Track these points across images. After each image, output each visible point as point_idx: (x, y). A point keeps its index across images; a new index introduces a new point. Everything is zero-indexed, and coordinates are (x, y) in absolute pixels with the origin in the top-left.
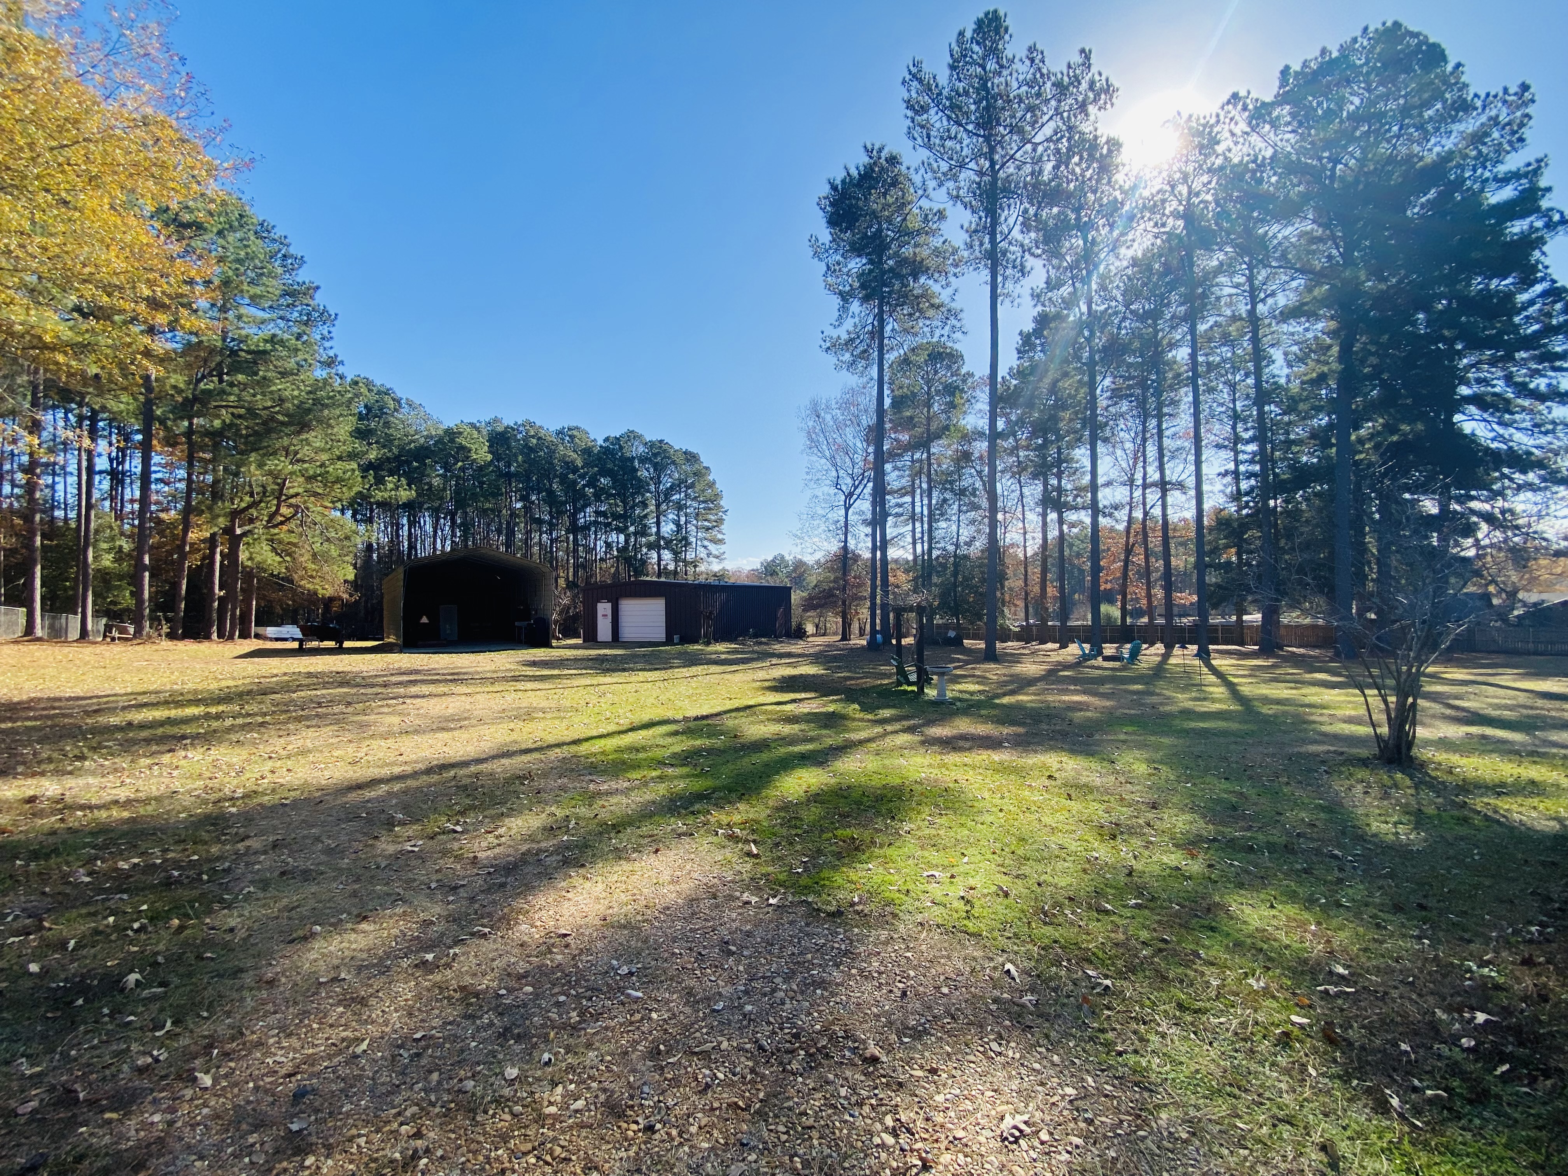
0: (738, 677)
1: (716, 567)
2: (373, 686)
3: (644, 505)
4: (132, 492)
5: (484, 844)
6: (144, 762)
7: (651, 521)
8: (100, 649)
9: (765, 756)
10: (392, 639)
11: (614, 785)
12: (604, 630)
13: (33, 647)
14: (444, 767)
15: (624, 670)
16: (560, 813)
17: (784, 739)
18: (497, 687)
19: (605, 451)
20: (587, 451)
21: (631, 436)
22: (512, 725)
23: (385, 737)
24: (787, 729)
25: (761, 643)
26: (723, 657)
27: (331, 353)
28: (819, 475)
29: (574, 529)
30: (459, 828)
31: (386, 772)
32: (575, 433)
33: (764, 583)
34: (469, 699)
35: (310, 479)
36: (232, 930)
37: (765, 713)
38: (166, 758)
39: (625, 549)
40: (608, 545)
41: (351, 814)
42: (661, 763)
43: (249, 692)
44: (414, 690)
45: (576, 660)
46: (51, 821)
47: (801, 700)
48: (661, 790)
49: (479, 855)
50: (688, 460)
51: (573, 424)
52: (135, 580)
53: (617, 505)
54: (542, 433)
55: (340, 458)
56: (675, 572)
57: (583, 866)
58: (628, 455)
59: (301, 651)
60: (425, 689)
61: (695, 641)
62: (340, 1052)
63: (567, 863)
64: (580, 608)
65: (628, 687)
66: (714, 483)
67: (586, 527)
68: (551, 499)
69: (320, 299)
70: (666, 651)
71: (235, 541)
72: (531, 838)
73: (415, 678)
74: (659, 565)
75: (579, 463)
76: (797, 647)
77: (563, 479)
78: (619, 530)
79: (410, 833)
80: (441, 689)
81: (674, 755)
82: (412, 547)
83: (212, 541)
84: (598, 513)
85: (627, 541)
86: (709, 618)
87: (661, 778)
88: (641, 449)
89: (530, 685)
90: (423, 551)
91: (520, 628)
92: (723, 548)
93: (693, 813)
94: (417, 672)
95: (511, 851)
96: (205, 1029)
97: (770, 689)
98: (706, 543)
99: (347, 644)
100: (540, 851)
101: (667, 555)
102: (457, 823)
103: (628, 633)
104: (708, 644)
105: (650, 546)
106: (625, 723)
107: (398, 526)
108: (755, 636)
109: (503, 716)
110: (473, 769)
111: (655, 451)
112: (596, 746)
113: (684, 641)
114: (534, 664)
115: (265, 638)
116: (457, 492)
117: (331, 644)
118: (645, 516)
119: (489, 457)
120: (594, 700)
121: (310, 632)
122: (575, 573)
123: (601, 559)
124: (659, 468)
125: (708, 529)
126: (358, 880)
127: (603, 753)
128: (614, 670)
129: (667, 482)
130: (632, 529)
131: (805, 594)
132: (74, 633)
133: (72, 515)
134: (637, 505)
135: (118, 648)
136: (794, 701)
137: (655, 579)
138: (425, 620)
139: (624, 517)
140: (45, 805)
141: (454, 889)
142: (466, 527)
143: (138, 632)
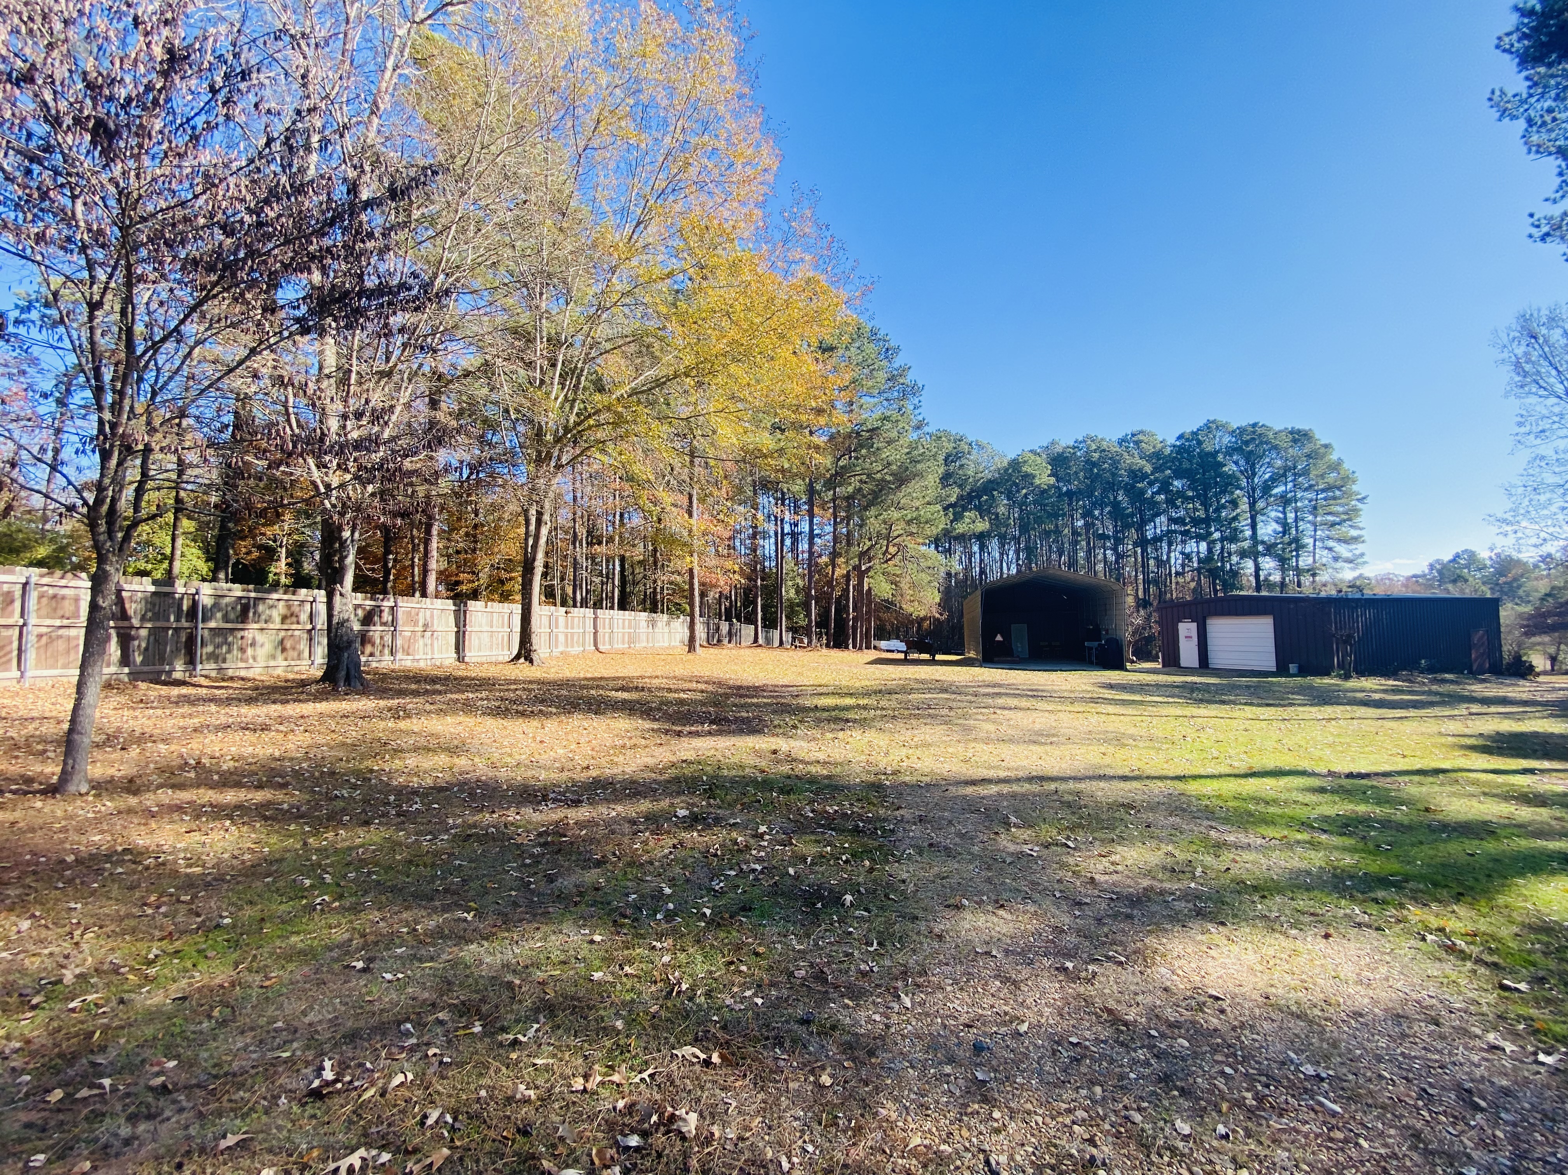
0: (1408, 727)
1: (1348, 574)
2: (966, 694)
3: (1234, 504)
4: (804, 546)
5: (1100, 867)
6: (829, 735)
7: (1244, 523)
8: (791, 653)
9: (1491, 846)
10: (972, 655)
11: (1243, 839)
12: (1188, 653)
13: (759, 650)
14: (1042, 779)
15: (1223, 702)
16: (1181, 856)
17: (1520, 826)
18: (1077, 707)
19: (1180, 450)
20: (1157, 455)
21: (1210, 427)
22: (1103, 750)
23: (987, 741)
24: (1525, 813)
25: (1444, 681)
26: (1377, 696)
27: (920, 418)
28: (1545, 424)
29: (1142, 542)
30: (1070, 843)
31: (991, 774)
32: (1141, 437)
33: (1438, 593)
34: (1053, 717)
35: (909, 523)
36: (904, 881)
37: (1475, 783)
38: (841, 734)
39: (1209, 558)
40: (1187, 556)
41: (971, 806)
42: (1305, 825)
43: (880, 691)
44: (1000, 701)
45: (1158, 686)
46: (785, 769)
47: (1542, 771)
48: (1315, 860)
49: (1097, 877)
50: (1295, 441)
51: (1136, 429)
52: (806, 606)
53: (1195, 509)
54: (1104, 445)
55: (929, 503)
56: (1283, 585)
57: (1223, 924)
58: (1209, 449)
59: (906, 661)
60: (1012, 702)
61: (1325, 672)
62: (1004, 1024)
63: (1200, 914)
64: (1156, 629)
65: (1234, 723)
66: (1340, 462)
67: (1157, 539)
68: (1117, 513)
69: (910, 378)
70: (1279, 684)
71: (861, 575)
72: (1149, 873)
73: (999, 691)
74: (1257, 576)
75: (1148, 468)
76: (1521, 689)
77: (1130, 490)
78: (1200, 538)
79: (1025, 836)
80: (1024, 703)
81: (1325, 819)
82: (982, 572)
83: (847, 576)
84: (1172, 520)
85: (1210, 550)
86: (1346, 642)
87: (1313, 845)
88: (1226, 439)
89: (1111, 709)
90: (993, 576)
91: (1090, 648)
92: (1360, 548)
93: (1376, 901)
94: (1000, 686)
95: (1129, 881)
96: (900, 958)
97: (1473, 748)
98: (1331, 543)
99: (938, 657)
100: (1162, 893)
101: (1268, 564)
102: (1068, 838)
103: (1219, 658)
104: (1347, 677)
105: (1243, 554)
106: (1243, 768)
107: (971, 555)
108: (1431, 670)
109: (1090, 738)
110: (1071, 785)
111: (1246, 438)
112: (1209, 787)
113: (1303, 672)
114: (1111, 687)
115: (881, 650)
116: (1021, 518)
117: (926, 656)
118: (1235, 519)
119: (1052, 480)
120: (1192, 734)
121: (913, 646)
122: (1146, 591)
123: (1177, 574)
124: (1252, 460)
125: (1333, 524)
126: (989, 868)
127: (1219, 797)
128: (1210, 702)
129: (1264, 474)
130: (1217, 535)
131: (1527, 609)
132: (776, 643)
133: (773, 564)
134: (1224, 507)
135: (800, 653)
136: (1531, 771)
137: (1251, 593)
138: (999, 638)
139: (1207, 521)
140: (782, 757)
141: (1079, 904)
142: (1030, 551)
143: (810, 642)
